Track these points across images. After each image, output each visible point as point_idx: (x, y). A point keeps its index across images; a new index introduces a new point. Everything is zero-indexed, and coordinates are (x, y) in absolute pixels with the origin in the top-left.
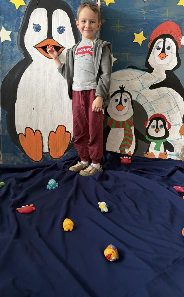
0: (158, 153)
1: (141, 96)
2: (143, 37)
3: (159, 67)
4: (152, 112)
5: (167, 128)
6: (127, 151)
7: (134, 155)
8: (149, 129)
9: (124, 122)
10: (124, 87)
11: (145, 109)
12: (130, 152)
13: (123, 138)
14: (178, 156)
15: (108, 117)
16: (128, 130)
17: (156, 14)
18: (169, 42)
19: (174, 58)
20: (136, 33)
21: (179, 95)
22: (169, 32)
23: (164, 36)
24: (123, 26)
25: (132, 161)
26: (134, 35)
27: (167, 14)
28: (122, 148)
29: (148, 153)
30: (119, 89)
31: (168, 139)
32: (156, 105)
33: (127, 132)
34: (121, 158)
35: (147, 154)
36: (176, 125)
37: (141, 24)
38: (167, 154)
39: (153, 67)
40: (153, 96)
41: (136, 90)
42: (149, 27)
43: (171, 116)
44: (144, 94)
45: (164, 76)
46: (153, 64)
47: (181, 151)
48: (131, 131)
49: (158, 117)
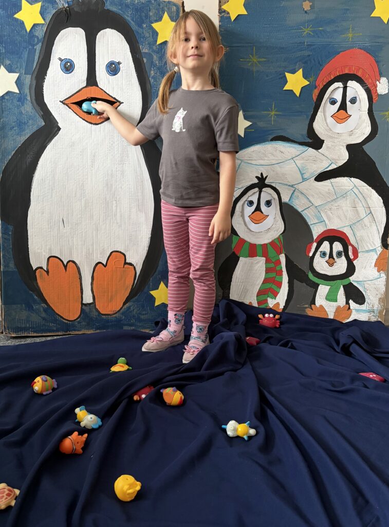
0: (333, 306)
1: (299, 194)
2: (303, 79)
3: (335, 138)
4: (321, 227)
5: (351, 257)
6: (271, 303)
7: (286, 311)
8: (315, 259)
9: (265, 246)
10: (266, 177)
11: (308, 220)
12: (278, 304)
13: (264, 277)
14: (374, 312)
15: (234, 236)
16: (273, 261)
17: (328, 34)
18: (354, 88)
19: (365, 120)
20: (288, 72)
21: (374, 192)
22: (353, 69)
23: (344, 79)
24: (264, 60)
25: (281, 323)
26: (285, 76)
27: (350, 35)
28: (262, 297)
29: (313, 306)
30: (256, 181)
31: (352, 279)
32: (329, 212)
33: (272, 265)
34: (260, 316)
35: (312, 309)
36: (368, 251)
37: (299, 55)
38: (351, 308)
39: (322, 138)
40: (323, 195)
41: (289, 184)
42: (315, 61)
43: (358, 234)
44: (305, 191)
45: (344, 154)
46: (324, 133)
47: (379, 303)
48: (279, 262)
49: (333, 236)
